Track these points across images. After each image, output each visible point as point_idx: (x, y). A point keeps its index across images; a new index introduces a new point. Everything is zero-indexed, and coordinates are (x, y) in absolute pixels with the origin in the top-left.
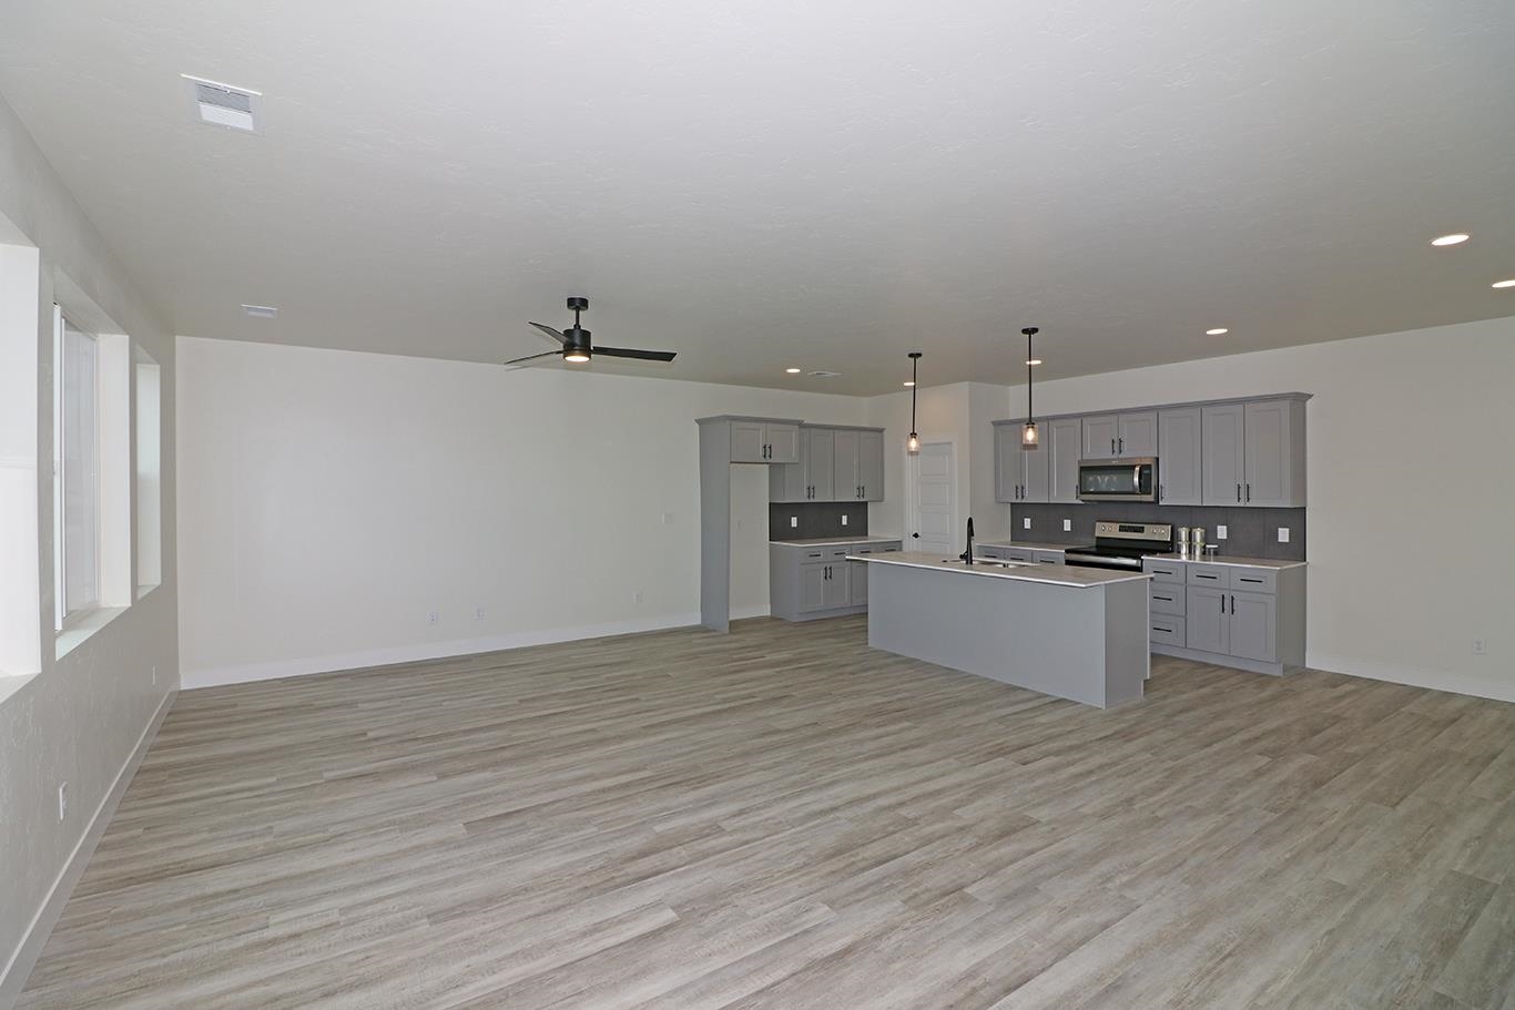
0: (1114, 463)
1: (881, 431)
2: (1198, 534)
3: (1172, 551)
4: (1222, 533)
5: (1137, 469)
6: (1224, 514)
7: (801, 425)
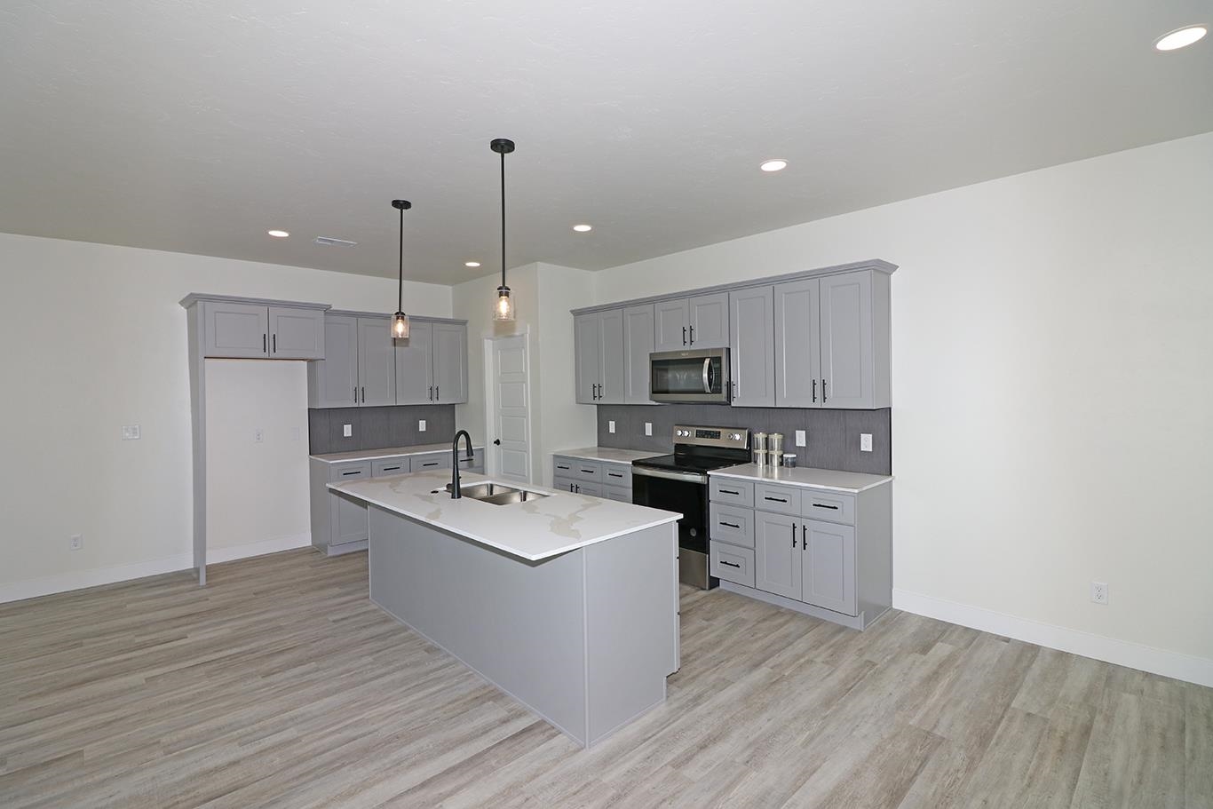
0: (684, 356)
1: (464, 323)
2: (776, 438)
3: (750, 462)
4: (801, 439)
5: (707, 362)
6: (801, 416)
7: (327, 310)
